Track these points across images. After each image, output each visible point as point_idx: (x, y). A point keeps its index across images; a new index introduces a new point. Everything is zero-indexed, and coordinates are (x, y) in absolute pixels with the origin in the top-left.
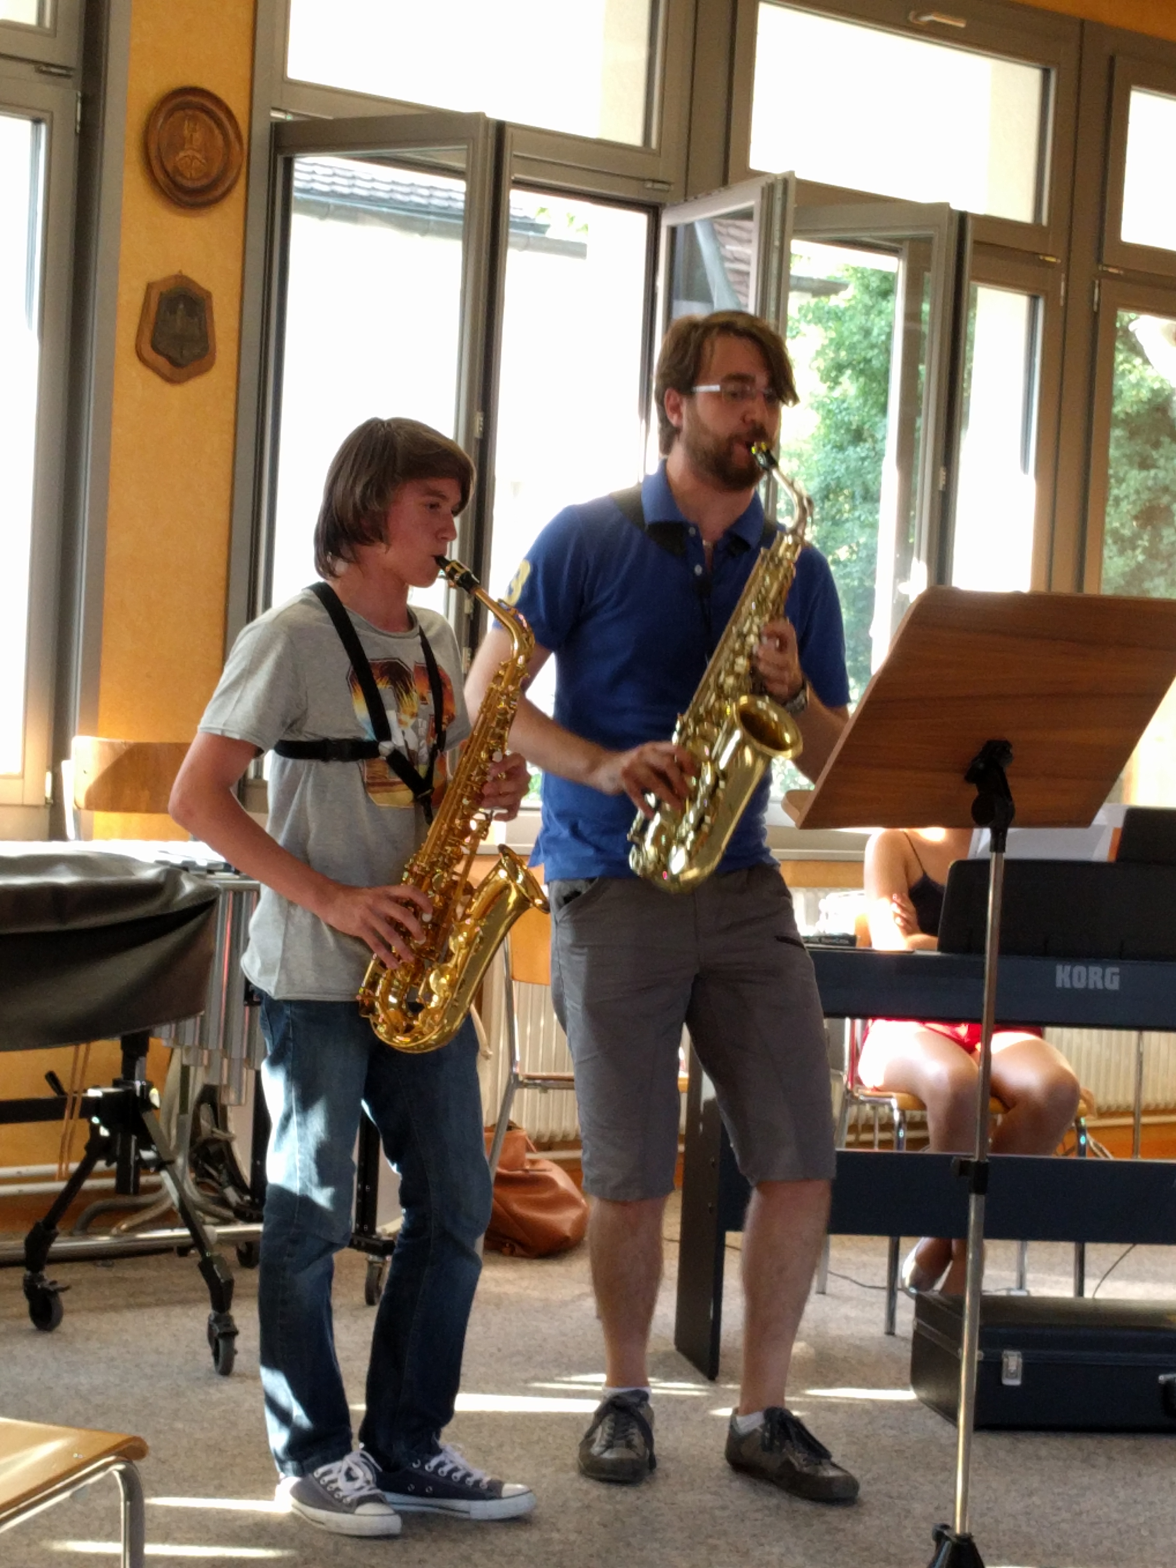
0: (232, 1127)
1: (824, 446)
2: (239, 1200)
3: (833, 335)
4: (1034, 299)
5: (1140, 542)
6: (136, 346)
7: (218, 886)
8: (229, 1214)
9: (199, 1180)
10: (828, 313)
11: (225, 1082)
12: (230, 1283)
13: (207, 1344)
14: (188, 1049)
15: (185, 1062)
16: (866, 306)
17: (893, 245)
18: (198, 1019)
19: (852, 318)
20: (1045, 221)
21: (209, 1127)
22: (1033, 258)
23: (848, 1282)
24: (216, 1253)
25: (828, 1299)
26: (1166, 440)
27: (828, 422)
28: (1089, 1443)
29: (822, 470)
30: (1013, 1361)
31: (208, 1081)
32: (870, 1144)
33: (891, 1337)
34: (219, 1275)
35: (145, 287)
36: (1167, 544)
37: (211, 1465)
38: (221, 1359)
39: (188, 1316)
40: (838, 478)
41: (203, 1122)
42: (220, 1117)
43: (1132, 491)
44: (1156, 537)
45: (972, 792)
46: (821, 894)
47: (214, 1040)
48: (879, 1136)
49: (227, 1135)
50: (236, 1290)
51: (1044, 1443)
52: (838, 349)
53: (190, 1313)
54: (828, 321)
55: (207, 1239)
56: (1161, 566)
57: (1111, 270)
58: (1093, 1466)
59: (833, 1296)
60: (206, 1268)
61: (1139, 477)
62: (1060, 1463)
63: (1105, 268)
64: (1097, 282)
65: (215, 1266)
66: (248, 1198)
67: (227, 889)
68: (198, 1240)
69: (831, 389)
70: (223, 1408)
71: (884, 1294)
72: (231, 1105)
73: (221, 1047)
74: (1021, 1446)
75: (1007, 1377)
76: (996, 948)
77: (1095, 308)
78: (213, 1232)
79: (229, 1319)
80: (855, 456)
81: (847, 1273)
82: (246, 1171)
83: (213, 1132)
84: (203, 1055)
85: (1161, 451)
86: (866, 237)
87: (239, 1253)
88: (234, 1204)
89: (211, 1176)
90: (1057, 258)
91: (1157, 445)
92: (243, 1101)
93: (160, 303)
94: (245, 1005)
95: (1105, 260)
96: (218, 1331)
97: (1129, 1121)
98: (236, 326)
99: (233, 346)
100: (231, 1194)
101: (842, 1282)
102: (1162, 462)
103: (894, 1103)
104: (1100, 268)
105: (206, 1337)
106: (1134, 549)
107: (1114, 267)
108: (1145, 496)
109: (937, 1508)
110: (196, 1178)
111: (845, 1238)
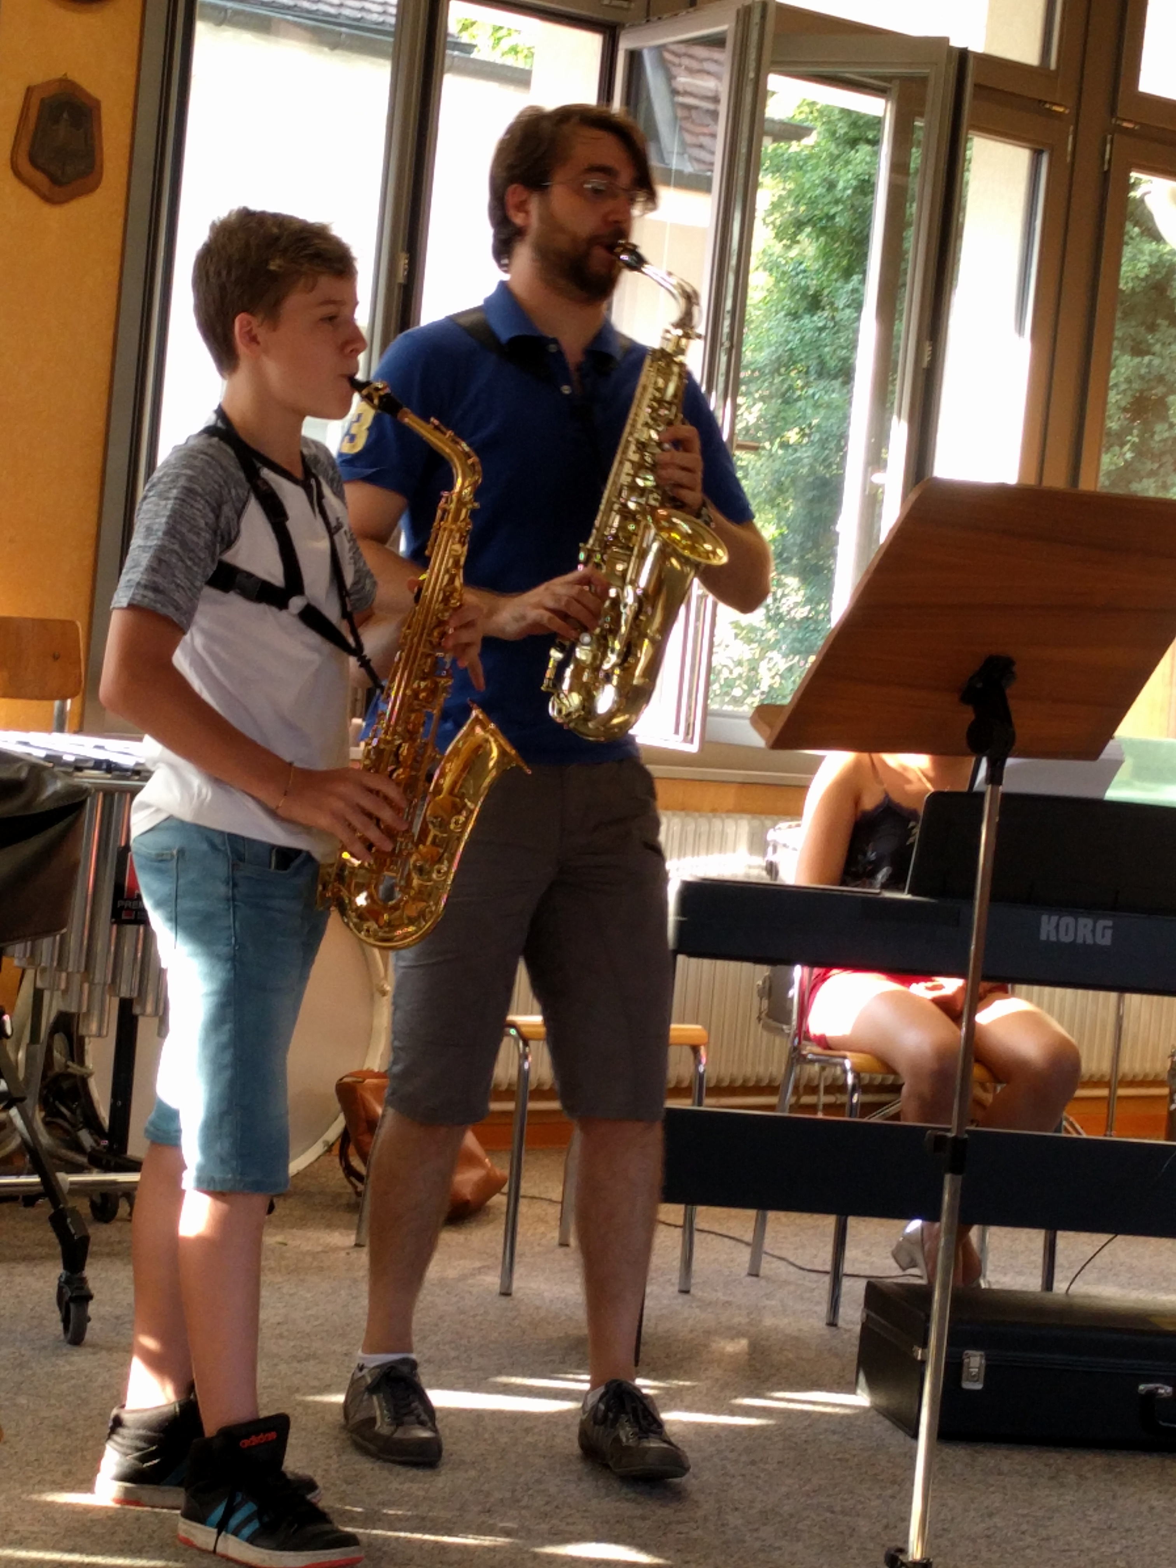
0: (90, 1062)
1: (777, 312)
2: (94, 1145)
3: (791, 186)
4: (1037, 154)
5: (1129, 438)
6: (12, 159)
7: (87, 785)
8: (83, 1160)
9: (48, 1119)
10: (788, 160)
11: (84, 1009)
12: (85, 1241)
13: (57, 1309)
14: (44, 970)
15: (39, 984)
16: (831, 155)
17: (883, 84)
18: (58, 937)
19: (815, 168)
20: (1053, 65)
21: (63, 1060)
22: (1038, 107)
23: (785, 1263)
24: (70, 1205)
25: (763, 1283)
26: (1163, 323)
27: (782, 285)
28: (1057, 1458)
29: (773, 339)
30: (975, 1361)
31: (64, 1008)
32: (813, 1108)
33: (833, 1328)
34: (73, 1231)
35: (23, 92)
36: (1161, 441)
37: (58, 1447)
38: (71, 1327)
39: (34, 1275)
40: (791, 349)
41: (56, 1054)
42: (76, 1050)
43: (1122, 379)
44: (1147, 431)
45: (968, 715)
46: (768, 823)
47: (75, 961)
48: (825, 1099)
49: (84, 1070)
50: (92, 1248)
51: (1006, 1458)
52: (797, 204)
53: (36, 1271)
54: (787, 170)
55: (60, 1188)
56: (1150, 466)
57: (1125, 124)
58: (1062, 1485)
59: (768, 1279)
60: (58, 1221)
61: (1131, 364)
62: (1025, 1480)
63: (1119, 122)
64: (1109, 137)
65: (69, 1220)
66: (105, 1143)
67: (98, 788)
68: (50, 1188)
69: (788, 248)
70: (73, 1382)
71: (827, 1280)
72: (90, 1036)
73: (82, 969)
74: (981, 1459)
75: (968, 1380)
76: (987, 896)
77: (1106, 167)
78: (65, 1180)
79: (83, 1280)
80: (811, 326)
81: (783, 1254)
82: (104, 1113)
83: (68, 1067)
84: (60, 978)
85: (1158, 335)
86: (849, 73)
87: (93, 1205)
88: (89, 1150)
89: (63, 1116)
90: (1066, 107)
91: (1152, 328)
92: (105, 1032)
93: (41, 111)
94: (112, 923)
95: (1119, 114)
96: (69, 1294)
97: (1104, 1092)
98: (128, 141)
99: (124, 163)
100: (86, 1138)
101: (777, 1263)
102: (1157, 348)
103: (848, 1064)
104: (1113, 121)
105: (54, 1300)
106: (1122, 446)
107: (1130, 121)
108: (1136, 386)
109: (886, 1527)
110: (45, 1117)
111: (781, 1215)
